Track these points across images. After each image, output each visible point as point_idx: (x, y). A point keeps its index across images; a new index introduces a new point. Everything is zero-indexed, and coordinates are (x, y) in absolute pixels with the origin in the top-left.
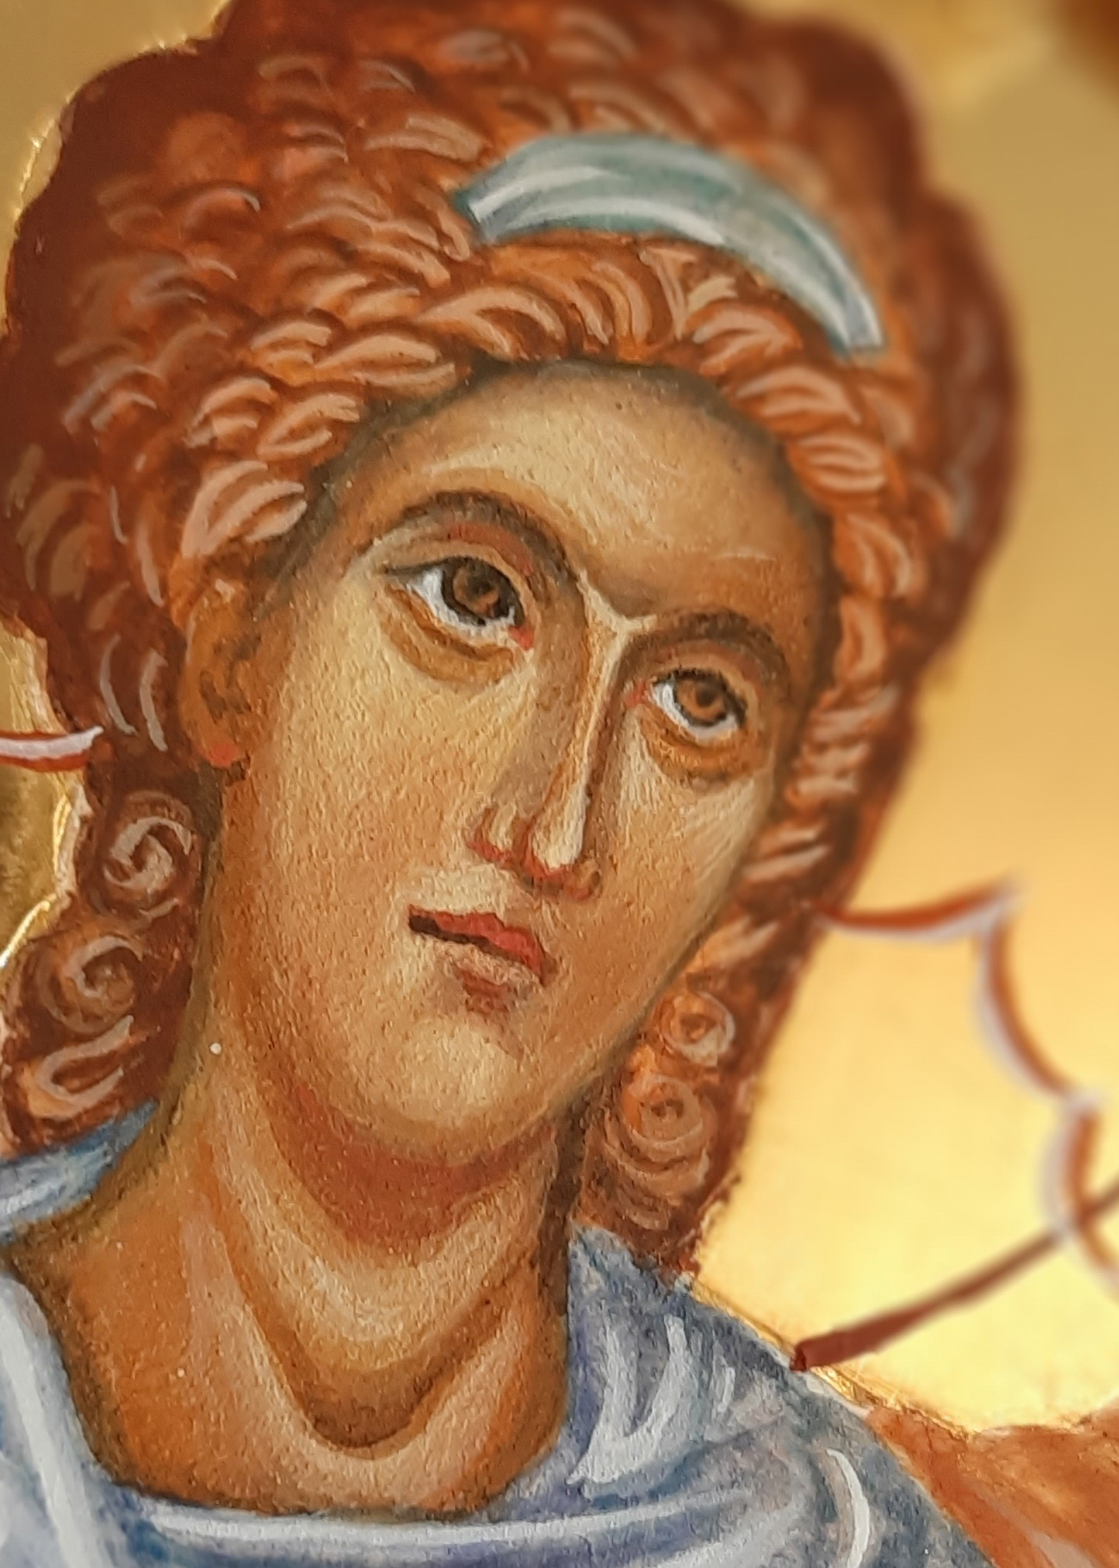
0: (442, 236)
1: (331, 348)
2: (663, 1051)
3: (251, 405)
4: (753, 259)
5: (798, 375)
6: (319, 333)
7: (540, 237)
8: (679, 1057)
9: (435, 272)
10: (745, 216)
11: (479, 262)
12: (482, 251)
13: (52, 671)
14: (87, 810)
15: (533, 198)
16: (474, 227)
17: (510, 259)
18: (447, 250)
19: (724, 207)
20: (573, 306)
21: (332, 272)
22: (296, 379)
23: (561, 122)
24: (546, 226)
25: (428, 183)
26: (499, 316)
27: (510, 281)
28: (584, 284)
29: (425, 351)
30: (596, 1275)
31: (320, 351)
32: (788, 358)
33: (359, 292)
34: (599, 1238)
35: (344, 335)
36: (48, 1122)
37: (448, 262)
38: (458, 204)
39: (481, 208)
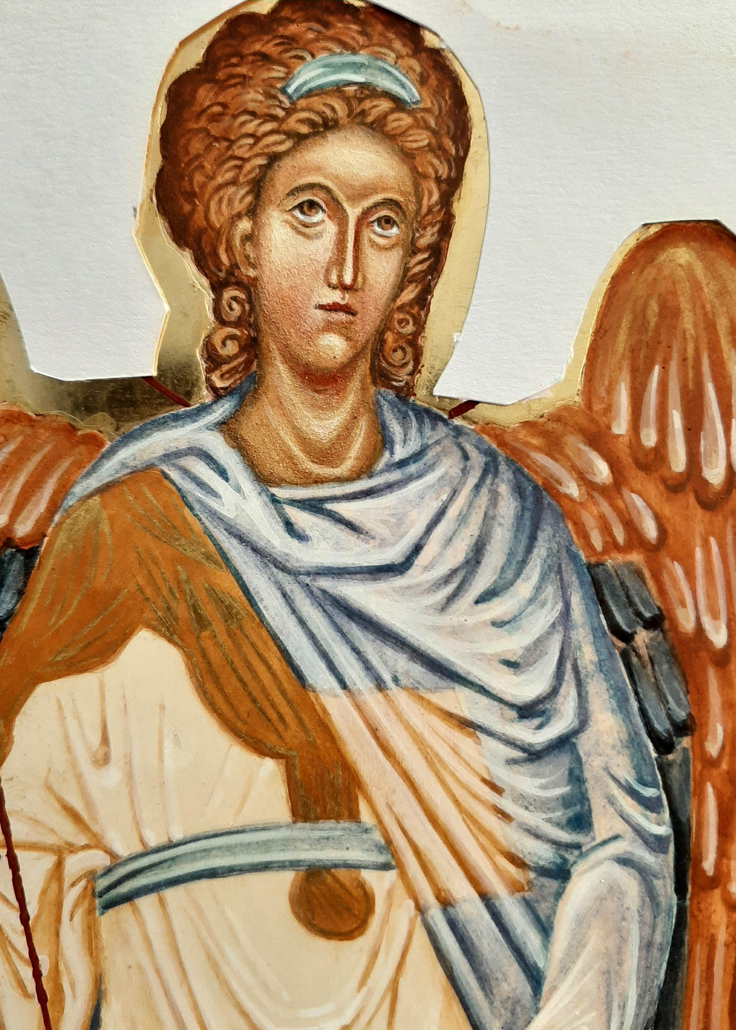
0: (281, 102)
1: (255, 144)
2: (394, 332)
3: (236, 167)
4: (375, 83)
5: (396, 115)
6: (250, 141)
7: (310, 94)
8: (399, 333)
9: (281, 113)
10: (370, 71)
11: (293, 106)
12: (293, 103)
13: (195, 259)
14: (214, 297)
15: (305, 83)
16: (290, 97)
17: (302, 103)
18: (283, 106)
19: (363, 69)
20: (324, 112)
21: (252, 121)
22: (247, 156)
23: (309, 58)
24: (310, 90)
25: (273, 87)
26: (302, 121)
27: (303, 110)
28: (325, 105)
29: (283, 137)
30: (385, 403)
31: (252, 146)
32: (392, 111)
33: (260, 124)
34: (385, 391)
35: (257, 139)
36: (222, 388)
37: (284, 109)
38: (283, 91)
39: (290, 90)
